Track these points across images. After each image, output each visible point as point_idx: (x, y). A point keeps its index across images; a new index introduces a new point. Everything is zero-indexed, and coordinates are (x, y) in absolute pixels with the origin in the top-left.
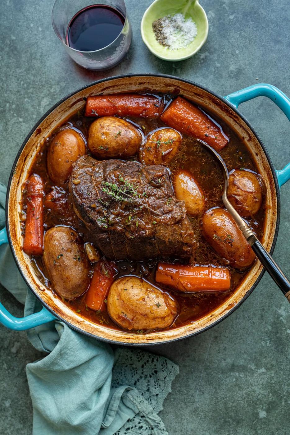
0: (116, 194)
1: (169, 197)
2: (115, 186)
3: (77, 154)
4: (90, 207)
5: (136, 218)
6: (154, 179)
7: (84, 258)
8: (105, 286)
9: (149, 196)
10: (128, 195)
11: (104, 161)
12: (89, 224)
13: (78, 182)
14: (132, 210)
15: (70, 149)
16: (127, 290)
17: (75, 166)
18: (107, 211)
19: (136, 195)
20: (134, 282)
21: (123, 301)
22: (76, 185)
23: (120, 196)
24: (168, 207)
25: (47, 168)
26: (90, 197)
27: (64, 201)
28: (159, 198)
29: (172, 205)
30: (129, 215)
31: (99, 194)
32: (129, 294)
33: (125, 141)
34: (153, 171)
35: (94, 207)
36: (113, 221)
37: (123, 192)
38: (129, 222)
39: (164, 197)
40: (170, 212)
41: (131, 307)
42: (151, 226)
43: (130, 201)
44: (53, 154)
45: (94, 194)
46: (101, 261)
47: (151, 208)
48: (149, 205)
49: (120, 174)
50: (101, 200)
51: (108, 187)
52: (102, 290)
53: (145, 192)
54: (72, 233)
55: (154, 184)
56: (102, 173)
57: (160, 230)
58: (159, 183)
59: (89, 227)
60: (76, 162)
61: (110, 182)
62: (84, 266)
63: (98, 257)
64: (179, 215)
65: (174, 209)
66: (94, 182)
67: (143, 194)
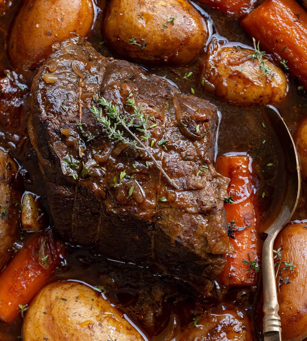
0: (112, 125)
1: (205, 162)
2: (116, 111)
3: (72, 28)
4: (58, 132)
5: (134, 179)
6: (188, 121)
7: (14, 216)
8: (32, 280)
9: (170, 148)
10: (134, 135)
11: (112, 58)
12: (46, 162)
13: (52, 80)
14: (132, 162)
15: (61, 14)
16: (66, 300)
17: (56, 50)
18: (87, 150)
19: (147, 138)
20: (83, 291)
21: (53, 319)
22: (47, 84)
23: (119, 131)
24: (196, 180)
25: (10, 32)
26: (64, 113)
27: (17, 102)
28: (184, 159)
29: (205, 179)
30: (122, 170)
31: (83, 115)
32: (68, 308)
33: (181, 37)
34: (192, 107)
35: (66, 134)
36: (91, 170)
37: (125, 126)
38: (118, 183)
39: (195, 160)
40: (197, 189)
41: (64, 333)
42: (154, 204)
43: (134, 146)
44: (29, 11)
45: (73, 112)
46: (44, 234)
47: (165, 171)
48: (164, 165)
49: (132, 92)
50: (83, 126)
51: (103, 107)
52: (24, 286)
53: (165, 138)
54: (9, 164)
55: (186, 131)
56: (100, 79)
57: (168, 215)
58: (195, 132)
59: (44, 167)
60: (60, 43)
61: (108, 100)
62: (9, 231)
63: (40, 225)
64: (211, 202)
65: (206, 188)
66: (81, 89)
67: (160, 142)
